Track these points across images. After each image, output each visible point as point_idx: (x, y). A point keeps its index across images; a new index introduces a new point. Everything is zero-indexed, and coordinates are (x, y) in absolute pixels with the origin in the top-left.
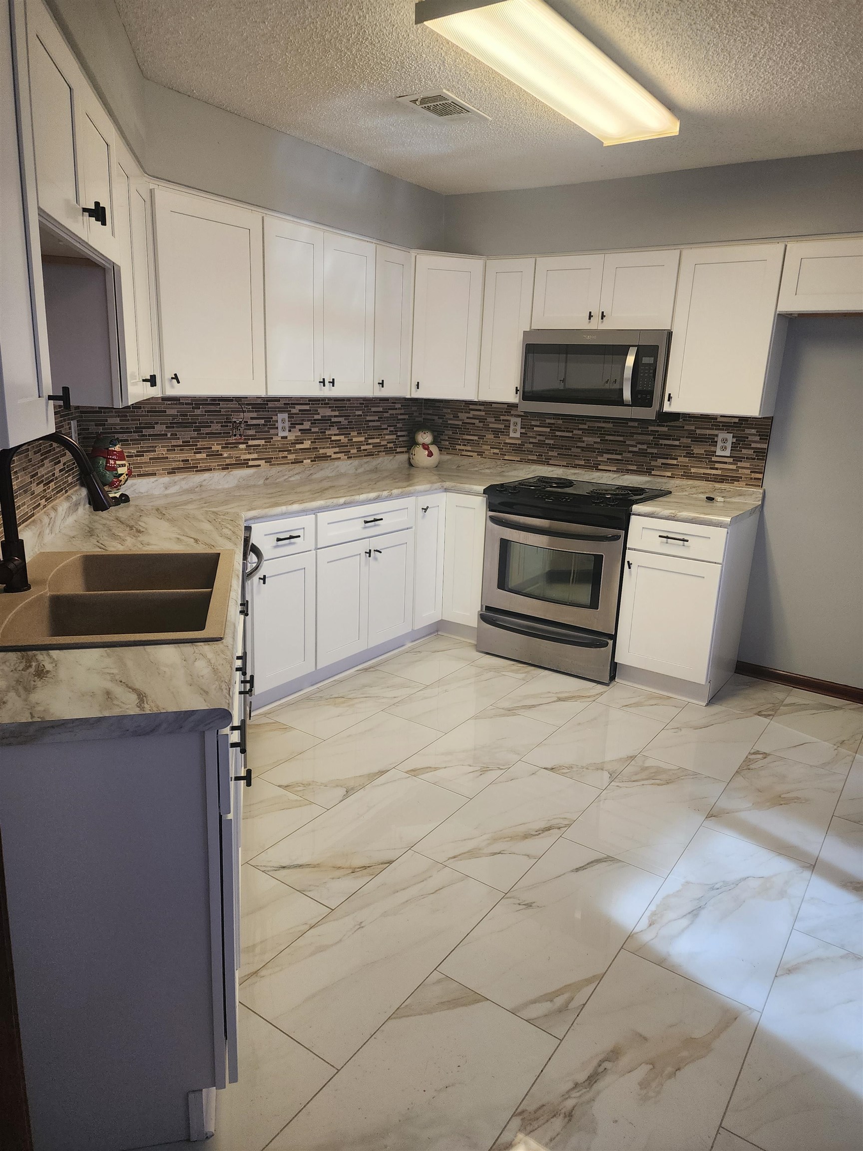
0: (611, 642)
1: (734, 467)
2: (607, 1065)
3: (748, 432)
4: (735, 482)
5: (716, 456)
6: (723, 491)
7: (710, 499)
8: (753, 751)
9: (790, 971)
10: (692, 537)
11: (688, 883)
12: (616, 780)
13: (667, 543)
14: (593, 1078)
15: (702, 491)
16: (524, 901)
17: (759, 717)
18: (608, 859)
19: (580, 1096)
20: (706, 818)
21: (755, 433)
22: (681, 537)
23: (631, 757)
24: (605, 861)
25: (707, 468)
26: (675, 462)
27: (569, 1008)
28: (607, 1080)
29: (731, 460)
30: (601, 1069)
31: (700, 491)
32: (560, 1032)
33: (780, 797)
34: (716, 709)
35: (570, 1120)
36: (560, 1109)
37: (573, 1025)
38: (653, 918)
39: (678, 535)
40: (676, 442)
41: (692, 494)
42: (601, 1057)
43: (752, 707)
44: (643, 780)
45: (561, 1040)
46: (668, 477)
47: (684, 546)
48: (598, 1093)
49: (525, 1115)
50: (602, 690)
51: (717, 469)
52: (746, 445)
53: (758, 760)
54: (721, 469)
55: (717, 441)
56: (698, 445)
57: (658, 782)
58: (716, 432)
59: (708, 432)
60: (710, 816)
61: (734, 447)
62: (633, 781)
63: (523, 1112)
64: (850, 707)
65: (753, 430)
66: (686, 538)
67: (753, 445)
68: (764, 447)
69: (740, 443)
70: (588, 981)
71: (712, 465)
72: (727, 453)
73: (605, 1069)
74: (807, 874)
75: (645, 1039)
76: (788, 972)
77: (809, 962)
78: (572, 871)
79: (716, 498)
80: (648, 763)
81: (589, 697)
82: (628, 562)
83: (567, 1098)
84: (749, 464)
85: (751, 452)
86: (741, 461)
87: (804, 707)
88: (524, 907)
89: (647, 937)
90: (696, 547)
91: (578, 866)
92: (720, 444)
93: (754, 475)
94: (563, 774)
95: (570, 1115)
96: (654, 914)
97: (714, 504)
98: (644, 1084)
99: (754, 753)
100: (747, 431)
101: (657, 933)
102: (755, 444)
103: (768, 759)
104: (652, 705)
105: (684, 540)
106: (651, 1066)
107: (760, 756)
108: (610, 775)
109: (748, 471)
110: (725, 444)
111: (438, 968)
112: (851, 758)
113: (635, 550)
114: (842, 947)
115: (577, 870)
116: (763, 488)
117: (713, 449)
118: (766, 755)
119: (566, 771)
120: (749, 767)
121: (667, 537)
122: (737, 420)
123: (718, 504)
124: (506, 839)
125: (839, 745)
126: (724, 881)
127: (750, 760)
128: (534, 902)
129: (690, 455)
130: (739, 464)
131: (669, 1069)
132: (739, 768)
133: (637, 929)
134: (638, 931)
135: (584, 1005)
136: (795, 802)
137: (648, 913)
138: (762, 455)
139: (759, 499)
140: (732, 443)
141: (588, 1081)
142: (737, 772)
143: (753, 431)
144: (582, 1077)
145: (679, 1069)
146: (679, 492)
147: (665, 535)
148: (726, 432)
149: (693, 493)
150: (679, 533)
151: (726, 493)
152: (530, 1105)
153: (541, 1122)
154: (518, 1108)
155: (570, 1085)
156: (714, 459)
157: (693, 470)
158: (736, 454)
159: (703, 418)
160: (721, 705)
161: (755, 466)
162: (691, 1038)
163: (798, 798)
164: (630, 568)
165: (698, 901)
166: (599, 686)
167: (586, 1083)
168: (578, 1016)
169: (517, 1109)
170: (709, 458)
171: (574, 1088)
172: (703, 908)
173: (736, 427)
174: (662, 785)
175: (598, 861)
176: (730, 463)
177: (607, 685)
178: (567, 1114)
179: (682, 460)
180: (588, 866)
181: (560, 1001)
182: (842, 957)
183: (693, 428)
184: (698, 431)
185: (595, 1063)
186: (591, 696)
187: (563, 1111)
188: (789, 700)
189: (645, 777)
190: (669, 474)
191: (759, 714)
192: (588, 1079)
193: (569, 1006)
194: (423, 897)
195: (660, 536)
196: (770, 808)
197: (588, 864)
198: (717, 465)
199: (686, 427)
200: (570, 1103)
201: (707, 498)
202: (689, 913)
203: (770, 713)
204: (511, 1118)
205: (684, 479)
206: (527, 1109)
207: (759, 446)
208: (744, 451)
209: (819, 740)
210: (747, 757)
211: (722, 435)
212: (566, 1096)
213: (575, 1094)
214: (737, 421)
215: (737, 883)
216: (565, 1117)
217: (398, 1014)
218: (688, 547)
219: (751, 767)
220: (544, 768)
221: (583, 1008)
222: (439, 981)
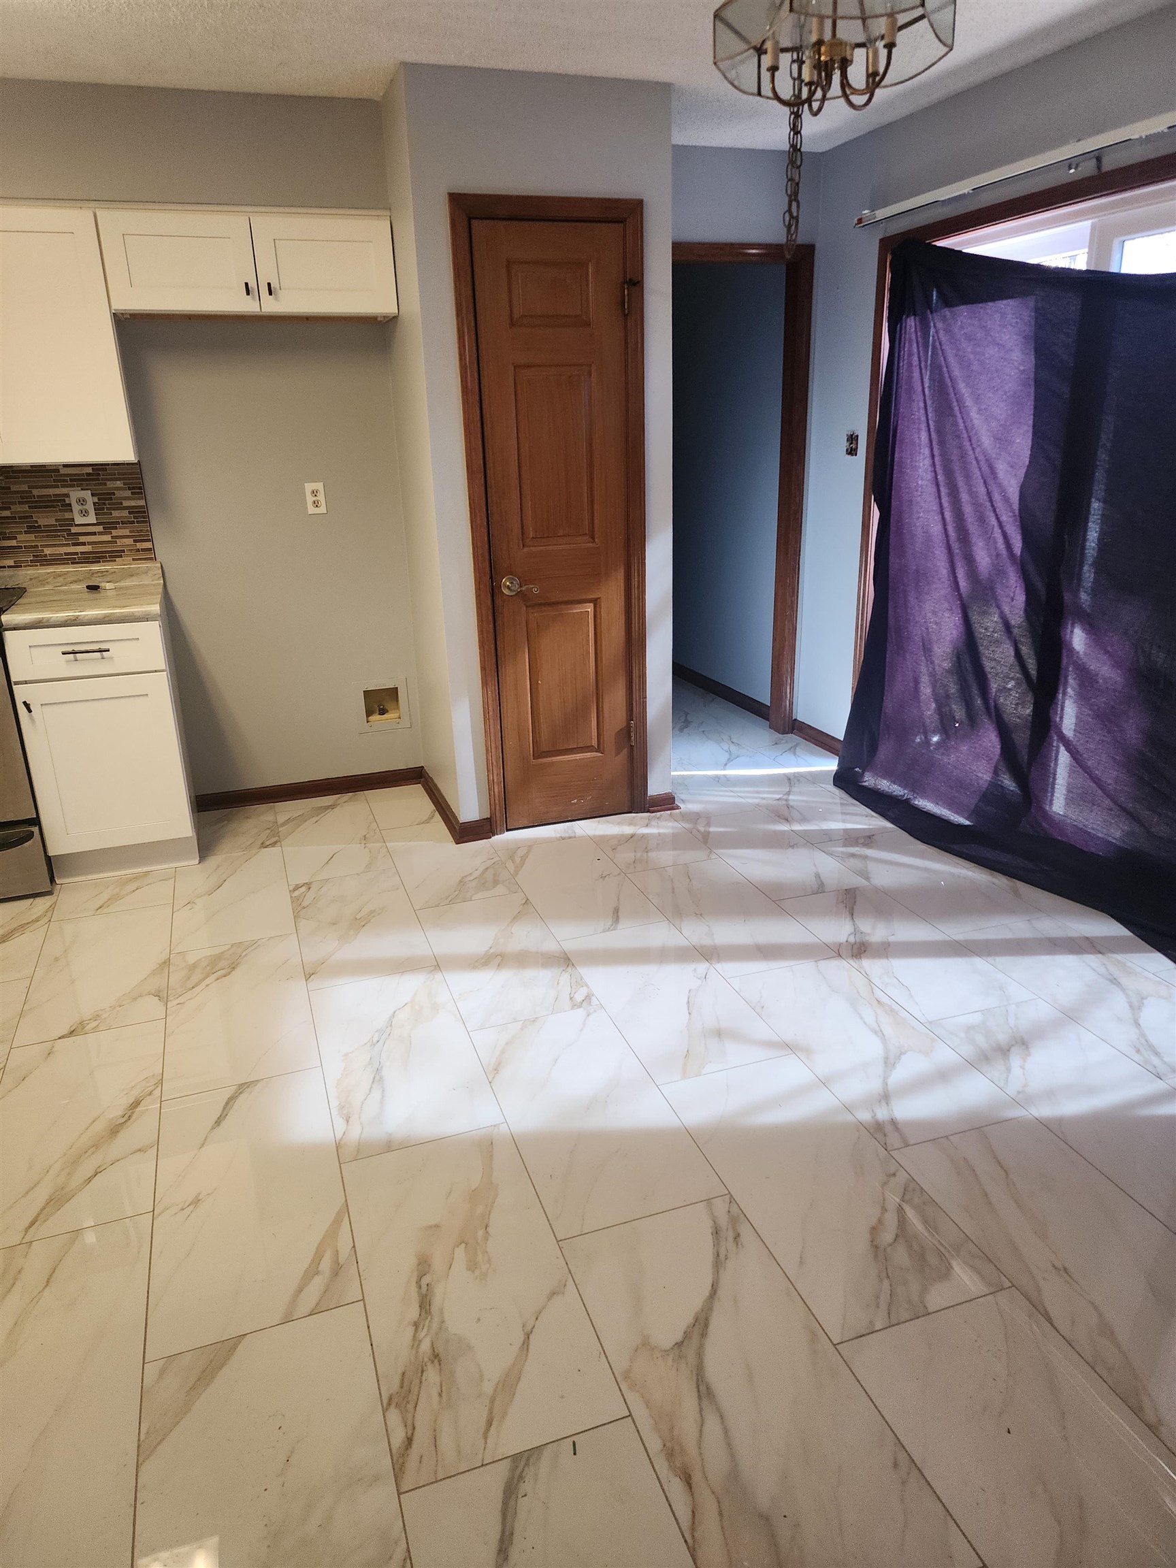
0: (36, 830)
1: (107, 538)
2: (425, 1280)
3: (112, 486)
4: (117, 559)
5: (76, 525)
6: (105, 573)
7: (93, 588)
8: (291, 888)
9: (497, 1070)
10: (113, 643)
11: (346, 1055)
12: (171, 998)
13: (77, 660)
14: (425, 1304)
15: (75, 578)
16: (185, 1202)
17: (266, 849)
18: (243, 1088)
19: (428, 1330)
20: (306, 980)
21: (122, 486)
22: (95, 647)
23: (165, 963)
24: (241, 1093)
25: (68, 545)
26: (13, 543)
27: (342, 1263)
28: (439, 1291)
29: (100, 528)
30: (424, 1288)
31: (69, 580)
32: (354, 1292)
33: (356, 919)
34: (213, 861)
35: (440, 1361)
36: (421, 1361)
37: (361, 1275)
38: (344, 1112)
39: (87, 645)
40: (6, 512)
41: (59, 586)
42: (415, 1279)
43: (249, 843)
44: (204, 979)
45: (363, 1300)
46: (9, 567)
47: (103, 658)
48: (441, 1311)
49: (395, 1400)
50: (48, 904)
51: (84, 544)
52: (114, 504)
53: (304, 894)
54: (90, 543)
55: (70, 504)
56: (45, 512)
57: (219, 973)
58: (65, 491)
59: (51, 491)
60: (308, 977)
61: (98, 509)
62: (193, 988)
63: (390, 1399)
64: (340, 801)
65: (118, 482)
66: (104, 646)
67: (126, 503)
68: (142, 504)
69: (104, 502)
70: (337, 1222)
71: (74, 539)
72: (92, 519)
73: (428, 1285)
74: (438, 976)
75: (437, 1226)
76: (496, 1072)
77: (503, 1051)
78: (213, 1128)
79: (102, 585)
80: (192, 959)
81: (37, 920)
82: (25, 703)
83: (419, 1345)
84: (128, 530)
85: (125, 513)
86: (116, 528)
87: (302, 819)
88: (191, 1207)
89: (355, 1134)
90: (121, 657)
91: (215, 1119)
92: (76, 508)
93: (140, 546)
94: (95, 1030)
95: (436, 1357)
96: (341, 1108)
97: (102, 594)
98: (472, 1266)
99: (295, 890)
100: (110, 484)
101: (361, 1123)
102: (127, 501)
103: (314, 888)
104: (134, 891)
105: (100, 651)
106: (463, 1245)
107: (303, 889)
108: (157, 998)
109: (130, 541)
110: (84, 507)
111: (146, 1359)
112: (384, 850)
113: (26, 682)
114: (515, 1020)
115: (218, 1122)
116: (158, 560)
117: (67, 515)
118: (308, 885)
119: (94, 1024)
120: (302, 906)
121: (74, 653)
122: (89, 470)
123: (109, 593)
124: (90, 1152)
125: (364, 842)
126: (377, 1031)
127: (298, 898)
128: (200, 1193)
129: (33, 529)
130: (114, 533)
131: (480, 1233)
132: (294, 913)
133: (339, 1136)
134: (341, 1136)
135: (354, 1246)
136: (374, 917)
137: (335, 1112)
138: (141, 515)
139: (157, 577)
140: (94, 503)
141: (424, 1311)
142: (295, 917)
143: (119, 484)
144: (413, 1312)
145: (487, 1226)
146: (37, 587)
147: (70, 649)
148: (80, 488)
149: (60, 584)
150: (88, 642)
151: (110, 576)
152: (392, 1385)
153: (415, 1389)
154: (381, 1400)
155: (411, 1329)
156: (74, 530)
157: (48, 551)
158: (105, 519)
159: (35, 471)
160: (215, 855)
161: (138, 532)
162: (473, 1191)
163: (372, 912)
164: (30, 711)
165: (370, 1066)
166: (39, 900)
167: (423, 1313)
168: (357, 1263)
169: (382, 1404)
170: (65, 530)
171: (416, 1330)
172: (382, 1067)
173: (93, 480)
174: (230, 973)
175: (232, 1099)
176: (100, 533)
177: (50, 893)
178: (432, 1358)
179: (25, 538)
180: (226, 1110)
181: (326, 1265)
182: (522, 1029)
183: (25, 488)
184: (36, 492)
185: (414, 1289)
186: (39, 917)
187: (426, 1359)
188: (281, 819)
189: (201, 977)
190: (11, 562)
191: (263, 846)
192: (421, 1309)
193: (340, 1261)
194: (35, 1301)
195: (64, 654)
196: (357, 935)
197: (224, 1108)
198: (82, 539)
199: (14, 488)
200: (425, 1346)
201: (88, 587)
202: (373, 1082)
203: (273, 839)
204: (384, 1417)
205: (37, 566)
206: (390, 1393)
207: (133, 503)
208: (116, 513)
209: (343, 846)
210: (291, 897)
211: (75, 494)
212: (416, 1342)
213: (422, 1334)
214: (91, 471)
215: (390, 1024)
216: (433, 1362)
217: (143, 1451)
218: (111, 658)
219: (304, 904)
220: (60, 1038)
221: (355, 1251)
222: (162, 1373)
